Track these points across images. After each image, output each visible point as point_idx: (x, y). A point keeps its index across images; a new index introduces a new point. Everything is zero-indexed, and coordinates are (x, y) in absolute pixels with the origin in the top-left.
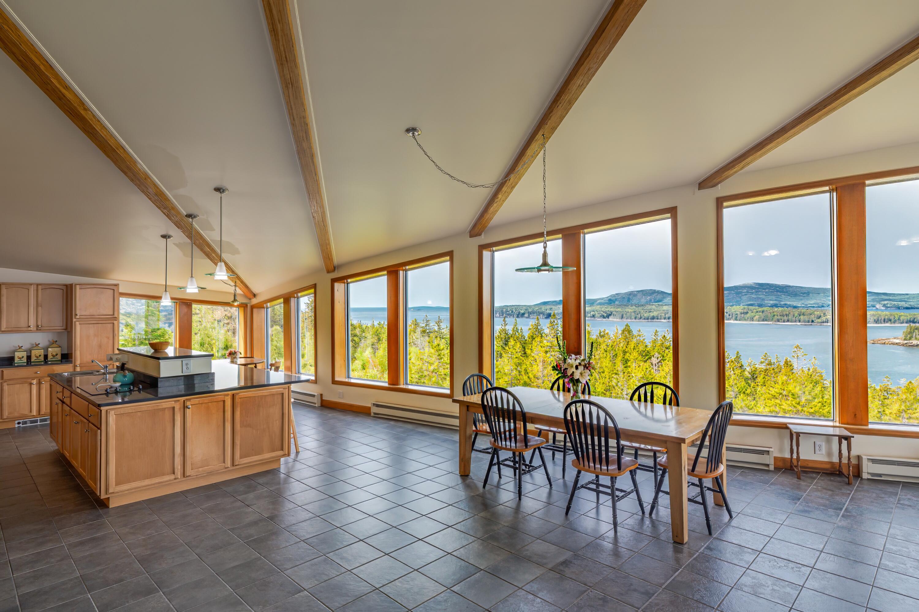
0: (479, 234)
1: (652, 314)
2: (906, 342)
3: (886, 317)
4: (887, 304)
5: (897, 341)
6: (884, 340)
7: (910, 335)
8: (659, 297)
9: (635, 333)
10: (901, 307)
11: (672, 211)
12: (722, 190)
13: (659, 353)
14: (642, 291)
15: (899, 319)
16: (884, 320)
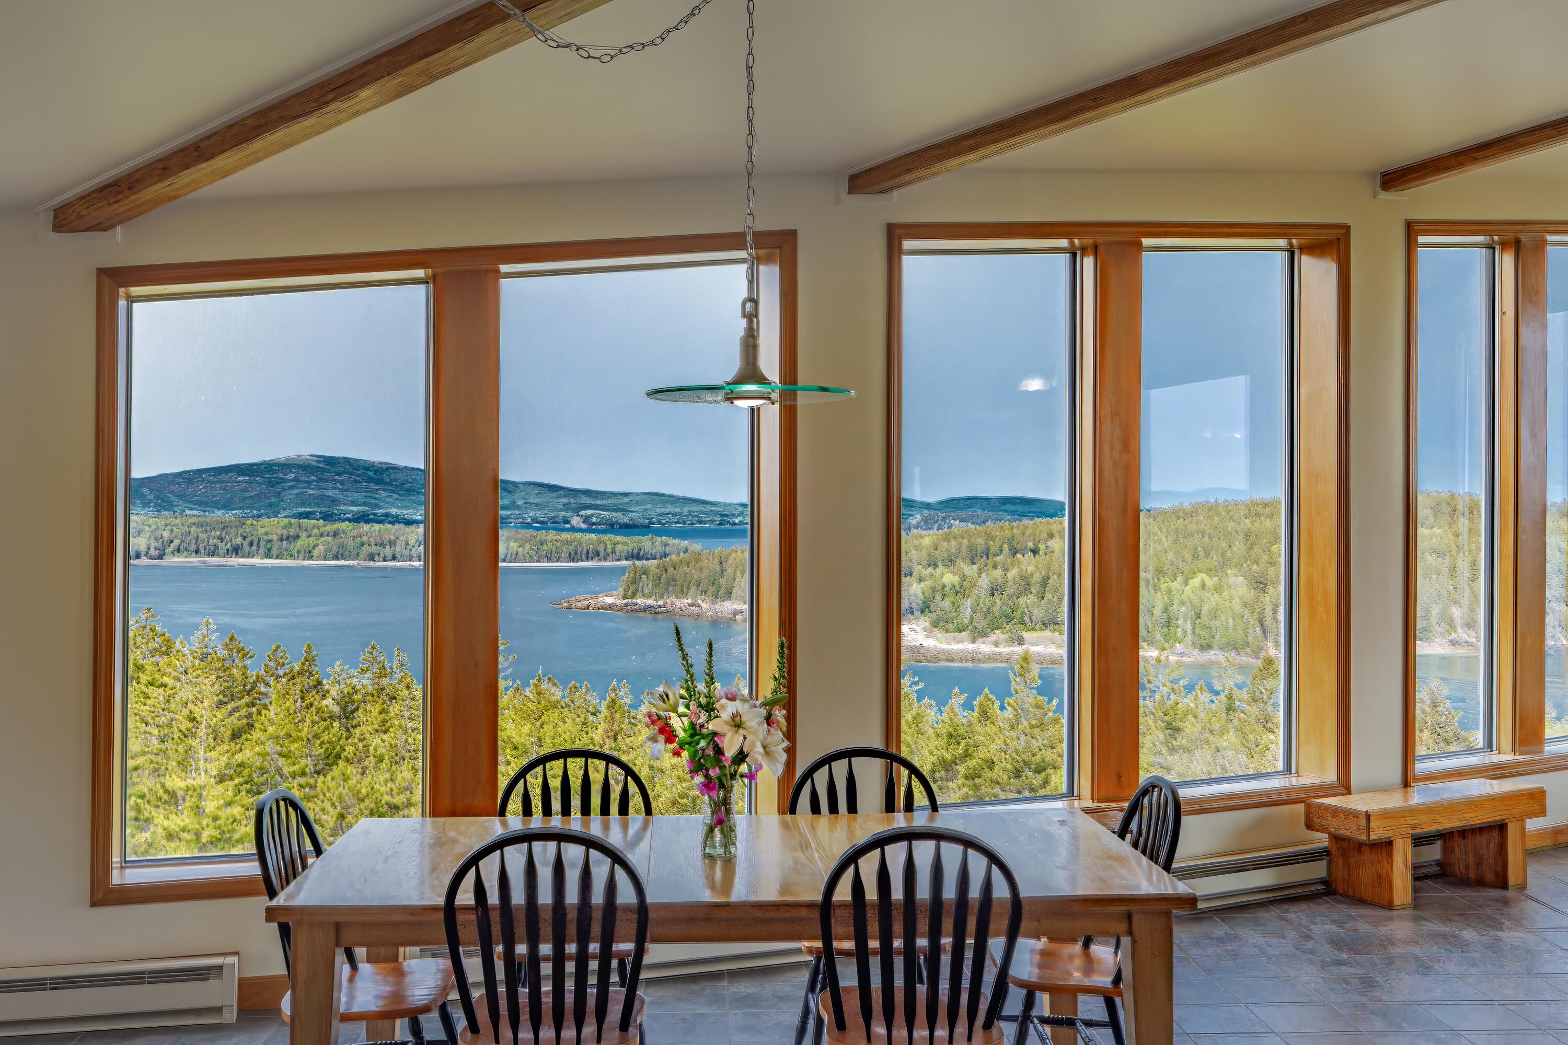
2: (626, 602)
3: (591, 546)
4: (592, 515)
5: (611, 601)
6: (588, 599)
7: (632, 586)
10: (617, 523)
15: (613, 552)
16: (588, 552)
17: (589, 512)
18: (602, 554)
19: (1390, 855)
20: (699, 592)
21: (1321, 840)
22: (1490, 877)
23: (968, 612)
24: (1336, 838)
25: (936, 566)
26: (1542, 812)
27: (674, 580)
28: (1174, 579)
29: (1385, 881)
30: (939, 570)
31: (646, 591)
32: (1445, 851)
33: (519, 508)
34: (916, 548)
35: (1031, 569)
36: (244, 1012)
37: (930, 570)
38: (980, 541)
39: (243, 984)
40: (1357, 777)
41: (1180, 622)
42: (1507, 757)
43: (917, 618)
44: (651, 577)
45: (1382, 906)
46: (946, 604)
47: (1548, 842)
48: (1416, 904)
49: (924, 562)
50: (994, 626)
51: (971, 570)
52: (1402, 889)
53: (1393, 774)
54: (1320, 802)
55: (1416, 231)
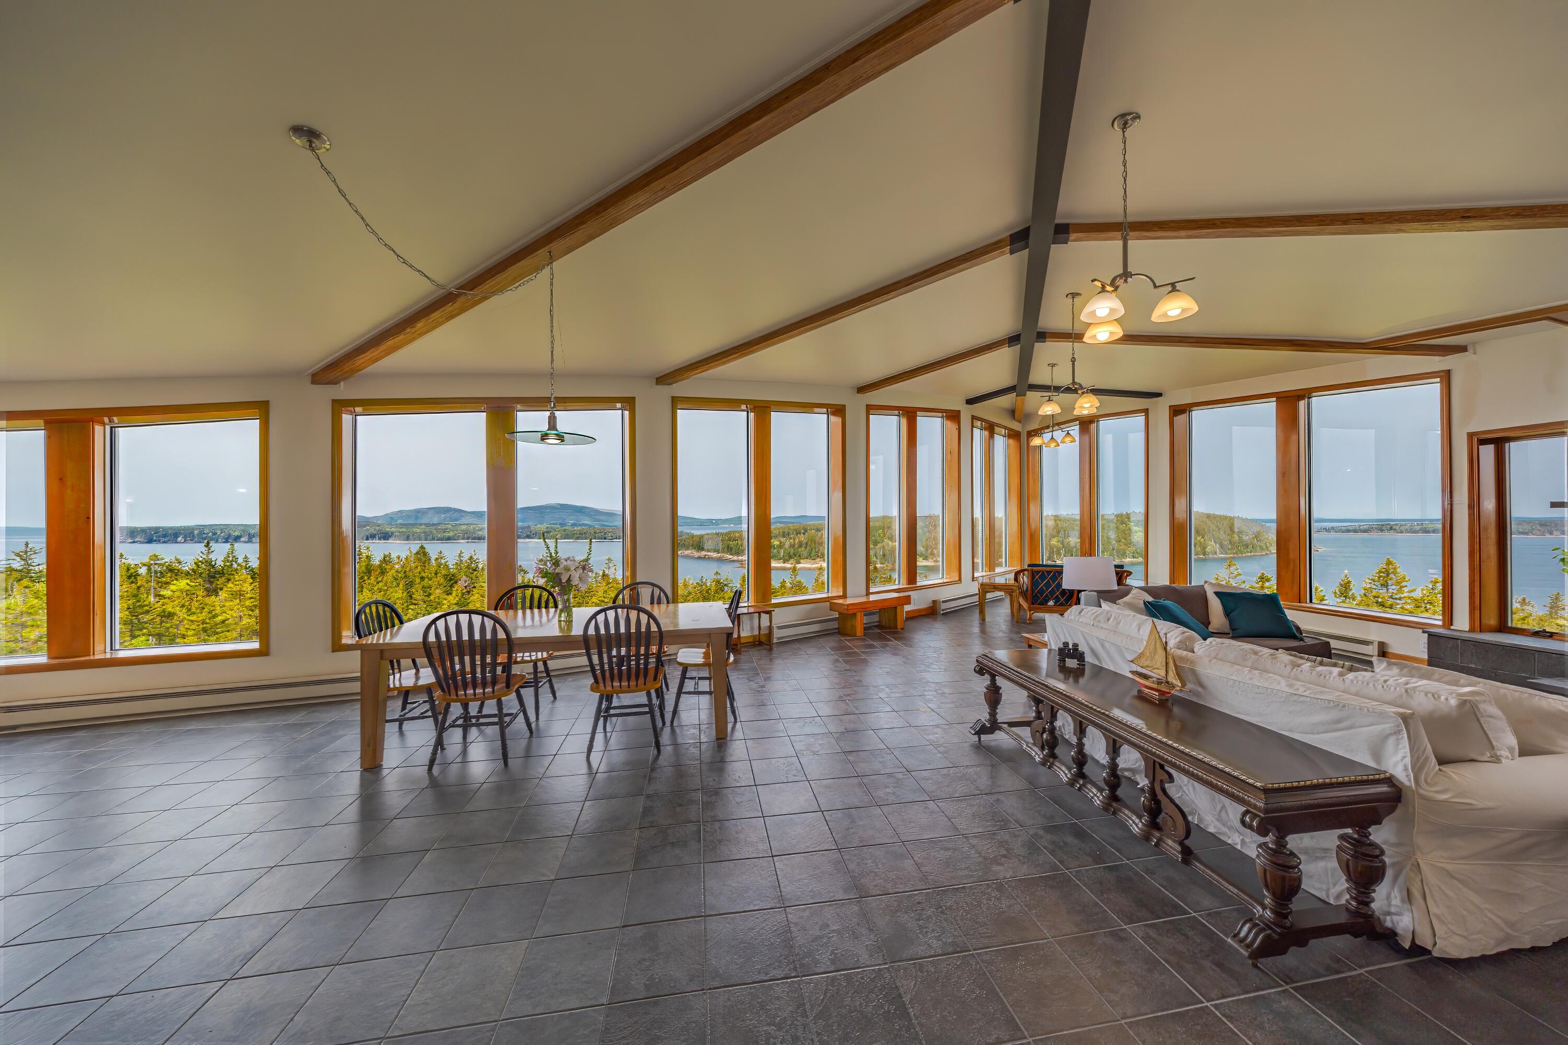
0: (335, 382)
1: (447, 535)
8: (456, 515)
9: (433, 556)
11: (629, 403)
12: (681, 389)
13: (467, 576)
14: (434, 508)
19: (858, 618)
21: (836, 615)
22: (892, 625)
23: (782, 554)
24: (840, 613)
26: (912, 604)
29: (854, 629)
32: (880, 617)
35: (803, 539)
38: (786, 530)
40: (849, 593)
42: (903, 587)
45: (851, 637)
48: (864, 636)
50: (790, 557)
51: (783, 540)
52: (859, 631)
53: (864, 593)
54: (833, 601)
55: (871, 409)
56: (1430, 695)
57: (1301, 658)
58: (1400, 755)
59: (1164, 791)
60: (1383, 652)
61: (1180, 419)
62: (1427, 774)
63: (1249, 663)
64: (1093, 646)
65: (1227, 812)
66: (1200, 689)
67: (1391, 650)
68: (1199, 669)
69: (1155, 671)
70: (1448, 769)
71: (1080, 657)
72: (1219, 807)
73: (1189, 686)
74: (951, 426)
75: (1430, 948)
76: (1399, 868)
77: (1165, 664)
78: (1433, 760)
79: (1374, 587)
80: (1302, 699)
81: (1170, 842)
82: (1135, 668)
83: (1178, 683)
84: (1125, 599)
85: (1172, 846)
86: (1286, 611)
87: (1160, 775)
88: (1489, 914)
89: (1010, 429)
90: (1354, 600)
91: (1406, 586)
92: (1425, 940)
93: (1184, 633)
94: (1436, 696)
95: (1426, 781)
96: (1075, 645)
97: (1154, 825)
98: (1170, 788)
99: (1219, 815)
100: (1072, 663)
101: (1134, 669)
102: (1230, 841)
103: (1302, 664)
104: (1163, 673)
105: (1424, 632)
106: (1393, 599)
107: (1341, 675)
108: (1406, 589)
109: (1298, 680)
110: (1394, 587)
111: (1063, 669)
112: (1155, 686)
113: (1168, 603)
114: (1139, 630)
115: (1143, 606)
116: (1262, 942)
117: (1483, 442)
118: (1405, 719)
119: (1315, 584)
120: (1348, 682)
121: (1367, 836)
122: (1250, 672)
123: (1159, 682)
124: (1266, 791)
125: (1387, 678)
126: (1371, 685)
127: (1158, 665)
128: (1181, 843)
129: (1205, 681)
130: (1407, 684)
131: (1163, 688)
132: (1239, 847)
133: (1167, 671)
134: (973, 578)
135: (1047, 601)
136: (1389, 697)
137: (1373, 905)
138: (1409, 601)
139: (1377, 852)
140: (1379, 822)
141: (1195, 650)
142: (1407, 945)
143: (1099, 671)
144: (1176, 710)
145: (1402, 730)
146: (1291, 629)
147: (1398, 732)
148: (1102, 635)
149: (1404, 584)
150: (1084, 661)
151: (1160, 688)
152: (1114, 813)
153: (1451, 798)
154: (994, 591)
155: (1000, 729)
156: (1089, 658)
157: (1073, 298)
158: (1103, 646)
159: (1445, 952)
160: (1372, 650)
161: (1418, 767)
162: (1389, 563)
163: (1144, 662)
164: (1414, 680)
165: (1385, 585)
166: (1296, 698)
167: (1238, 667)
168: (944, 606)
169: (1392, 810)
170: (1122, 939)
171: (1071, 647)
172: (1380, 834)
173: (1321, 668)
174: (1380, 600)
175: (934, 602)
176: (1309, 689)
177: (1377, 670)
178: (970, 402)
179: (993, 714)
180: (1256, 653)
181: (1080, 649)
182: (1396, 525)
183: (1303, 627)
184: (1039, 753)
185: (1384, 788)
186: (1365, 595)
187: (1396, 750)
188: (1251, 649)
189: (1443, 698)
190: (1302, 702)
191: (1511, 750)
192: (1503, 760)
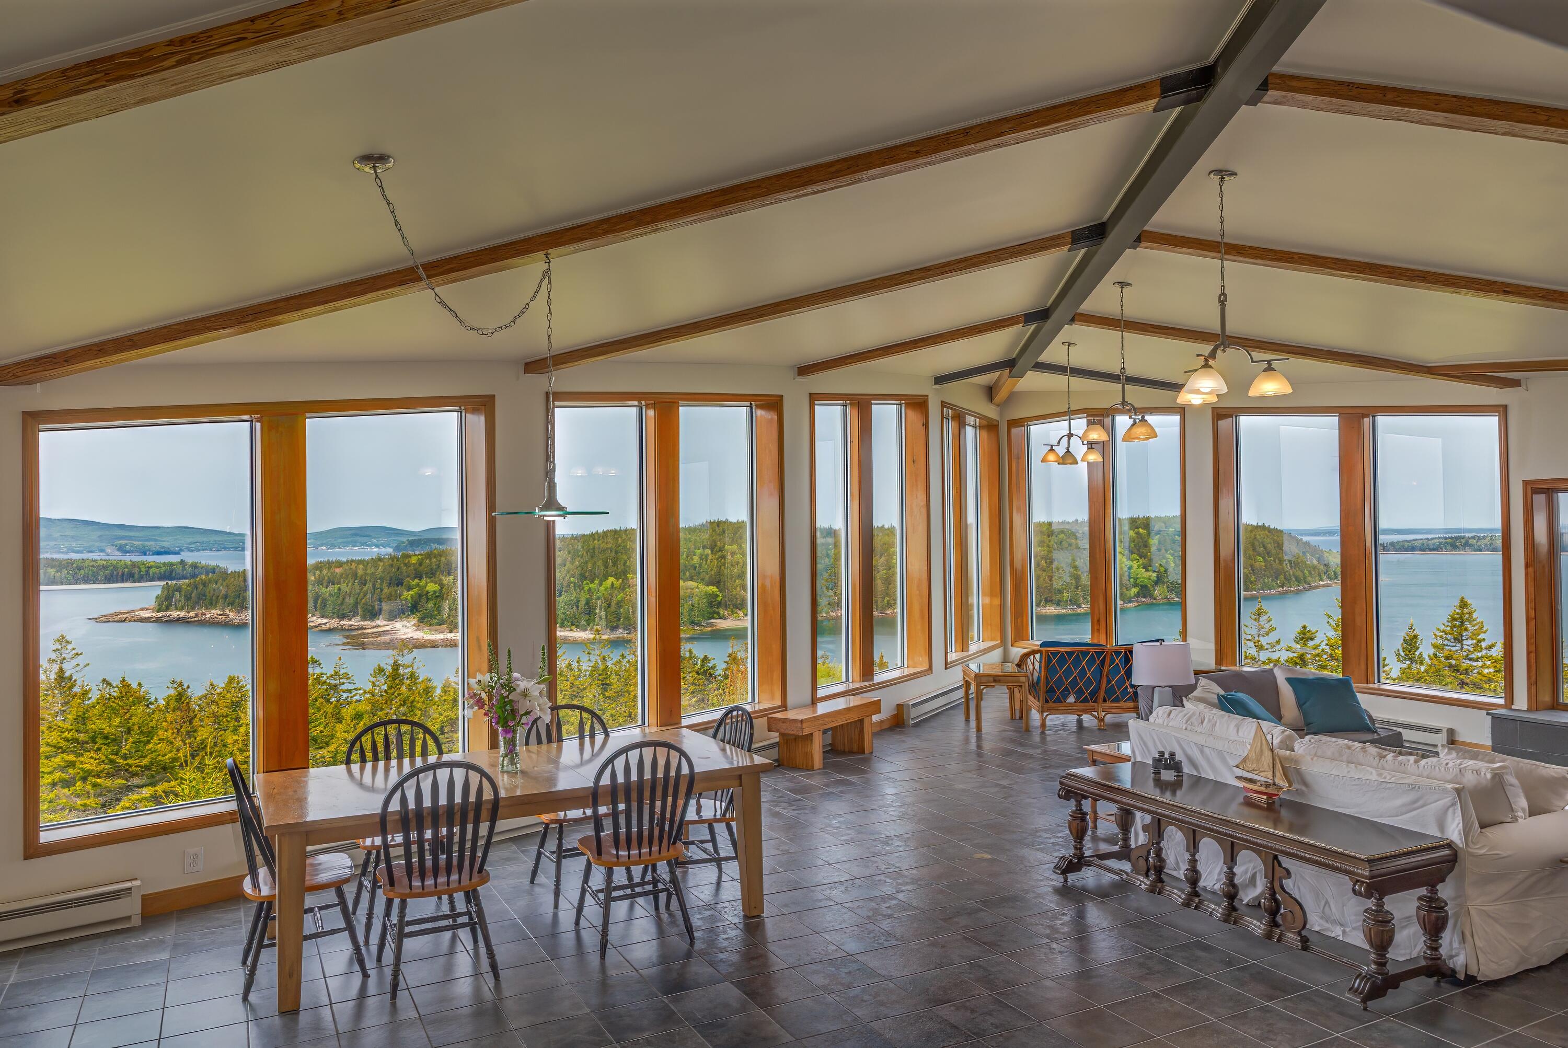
2: (160, 614)
3: (126, 570)
4: (126, 544)
5: (146, 614)
6: (124, 613)
7: (165, 602)
10: (149, 550)
12: (563, 379)
15: (147, 572)
16: (123, 574)
17: (123, 542)
18: (136, 576)
19: (812, 740)
20: (226, 605)
22: (855, 748)
24: (782, 735)
25: (421, 578)
26: (878, 711)
27: (204, 595)
28: (592, 582)
29: (809, 756)
30: (423, 581)
31: (179, 605)
33: (55, 540)
34: (405, 565)
36: (144, 918)
37: (416, 581)
39: (145, 898)
40: (790, 700)
41: (597, 611)
42: (857, 685)
43: (408, 616)
44: (183, 593)
45: (807, 770)
46: (430, 605)
47: (878, 729)
48: (825, 766)
49: (413, 576)
52: (817, 759)
53: (807, 698)
54: (773, 716)
55: (814, 398)
56: (1475, 772)
57: (1385, 749)
58: (1456, 822)
59: (1282, 887)
60: (1452, 741)
61: (1224, 424)
62: (1473, 836)
63: (1345, 758)
64: (1189, 752)
65: (1330, 907)
66: (1304, 788)
67: (1458, 738)
68: (1303, 767)
69: (1262, 774)
70: (1488, 831)
71: (1175, 766)
72: (1323, 903)
73: (1295, 786)
74: (914, 416)
75: (1475, 974)
76: (1457, 915)
77: (1271, 765)
78: (1477, 825)
79: (1446, 642)
80: (1389, 786)
81: (1291, 935)
82: (1239, 772)
83: (1284, 784)
84: (1195, 693)
85: (1292, 937)
86: (1359, 696)
87: (1279, 872)
88: (1512, 943)
89: (982, 417)
90: (1421, 663)
91: (1484, 640)
92: (1473, 971)
93: (1283, 732)
94: (1478, 772)
95: (1473, 843)
96: (1172, 754)
97: (1274, 924)
98: (1288, 884)
99: (1323, 912)
100: (1168, 776)
101: (1240, 775)
102: (1333, 935)
103: (1386, 755)
104: (1270, 775)
105: (1488, 714)
106: (1470, 659)
107: (1416, 762)
108: (1484, 645)
109: (1383, 769)
110: (1470, 642)
111: (1158, 783)
112: (1263, 789)
113: (1241, 696)
114: (1238, 732)
115: (1216, 701)
116: (1370, 989)
117: (1536, 491)
118: (1459, 791)
119: (1382, 655)
120: (1421, 767)
121: (1436, 892)
122: (1347, 765)
123: (1267, 785)
124: (1370, 861)
125: (1447, 761)
126: (1437, 768)
127: (1266, 767)
128: (1299, 933)
129: (1309, 779)
130: (1461, 764)
131: (1271, 790)
132: (1341, 938)
133: (1274, 773)
134: (946, 663)
135: (1066, 697)
136: (1449, 777)
137: (1441, 950)
138: (1488, 663)
139: (1443, 905)
140: (1443, 881)
141: (1296, 749)
142: (1462, 977)
143: (1198, 781)
144: (1284, 813)
145: (1456, 802)
146: (1364, 719)
147: (1453, 804)
148: (1201, 740)
149: (1481, 636)
150: (1182, 772)
151: (1269, 791)
152: (1235, 923)
153: (1486, 851)
154: (993, 686)
155: (1089, 864)
156: (1187, 769)
157: (1122, 287)
158: (1202, 752)
159: (1487, 976)
160: (1441, 739)
161: (1467, 831)
162: (1463, 604)
163: (1250, 766)
164: (1466, 761)
165: (1459, 640)
166: (1384, 785)
167: (1337, 762)
168: (914, 713)
169: (1451, 870)
170: (1268, 1011)
171: (1167, 756)
172: (1445, 891)
173: (1401, 758)
174: (1453, 662)
175: (900, 707)
176: (1394, 776)
177: (1441, 755)
178: (940, 380)
179: (1079, 848)
180: (1349, 748)
181: (1177, 758)
182: (1473, 538)
183: (1376, 715)
184: (1145, 880)
185: (1447, 852)
186: (1435, 655)
187: (1454, 819)
188: (1346, 745)
189: (1483, 773)
190: (1389, 788)
191: (1523, 810)
192: (1520, 820)
